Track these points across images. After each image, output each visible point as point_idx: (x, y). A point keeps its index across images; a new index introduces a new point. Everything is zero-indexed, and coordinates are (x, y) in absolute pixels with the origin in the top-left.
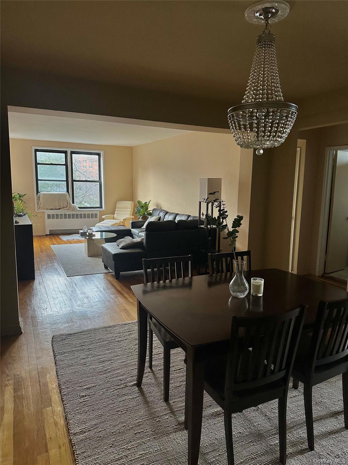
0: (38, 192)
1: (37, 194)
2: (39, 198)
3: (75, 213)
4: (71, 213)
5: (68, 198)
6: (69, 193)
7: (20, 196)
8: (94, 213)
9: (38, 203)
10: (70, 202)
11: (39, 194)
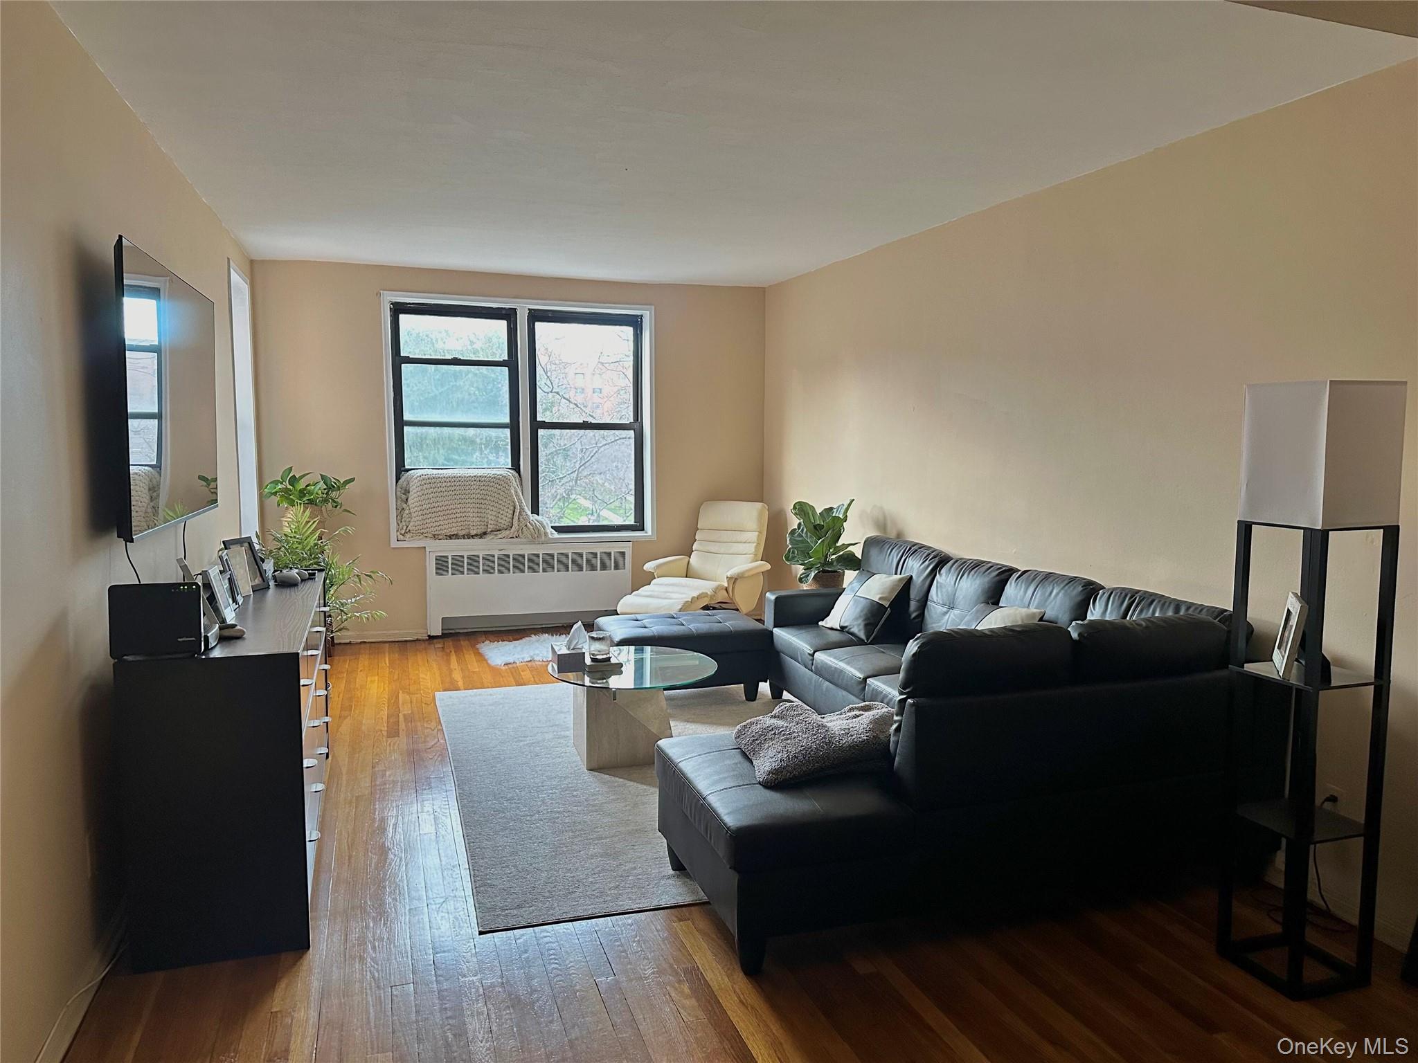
0: (401, 469)
1: (398, 479)
2: (407, 492)
3: (541, 551)
4: (527, 550)
5: (516, 492)
6: (519, 472)
7: (330, 488)
8: (614, 549)
9: (400, 511)
10: (522, 510)
11: (405, 476)
